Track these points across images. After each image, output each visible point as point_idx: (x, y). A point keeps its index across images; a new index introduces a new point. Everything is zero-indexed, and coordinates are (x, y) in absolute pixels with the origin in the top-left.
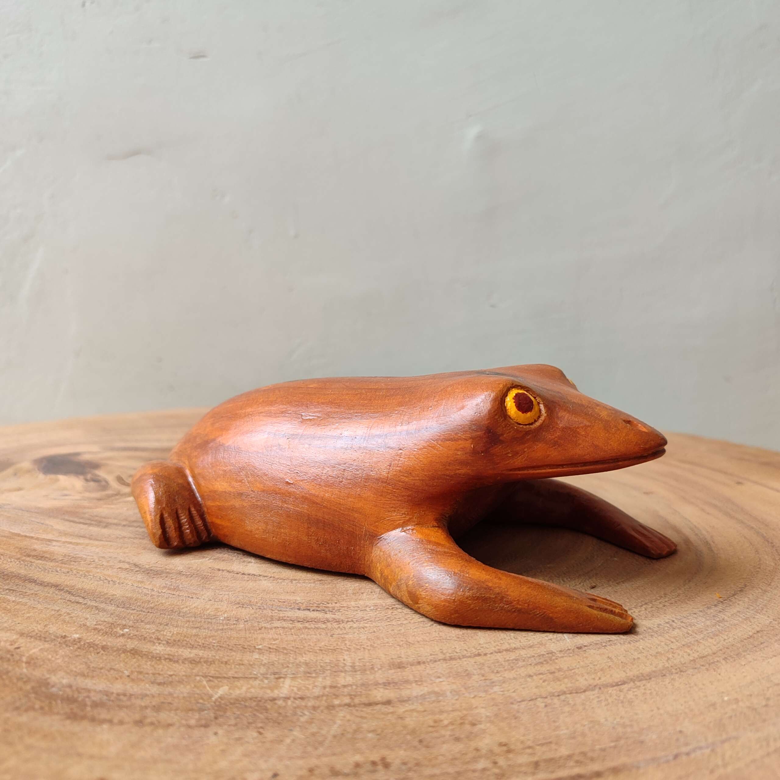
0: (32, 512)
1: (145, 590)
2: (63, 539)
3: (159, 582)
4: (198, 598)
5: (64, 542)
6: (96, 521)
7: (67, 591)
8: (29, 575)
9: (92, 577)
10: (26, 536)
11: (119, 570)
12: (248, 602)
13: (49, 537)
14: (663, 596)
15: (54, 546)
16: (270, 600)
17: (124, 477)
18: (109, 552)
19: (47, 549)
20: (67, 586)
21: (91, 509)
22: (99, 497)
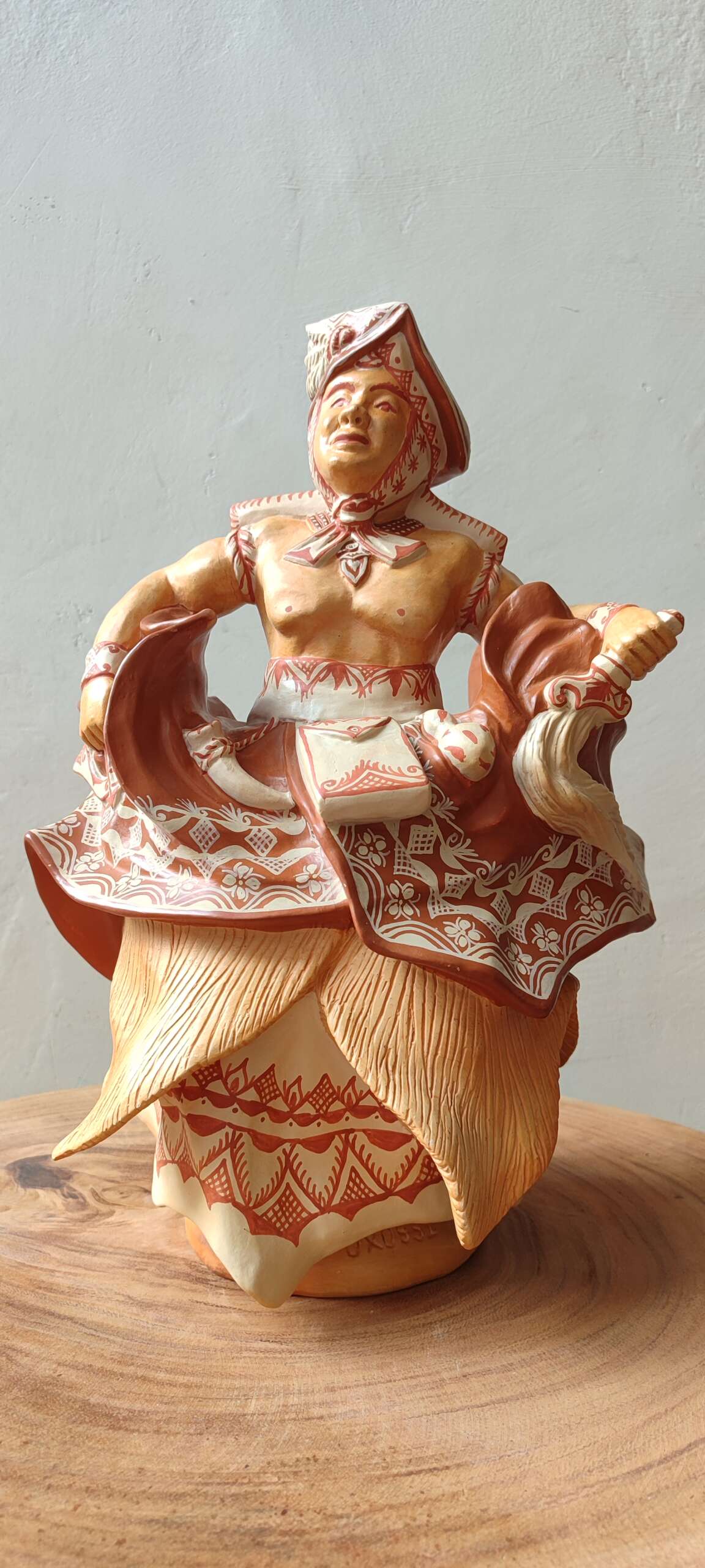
0: (27, 1238)
1: (142, 1324)
2: (63, 1269)
3: (151, 1315)
5: (65, 1273)
6: (85, 1247)
7: (81, 1324)
8: (47, 1308)
9: (97, 1310)
10: (31, 1266)
11: (117, 1302)
13: (51, 1266)
15: (58, 1277)
17: (98, 1191)
18: (105, 1284)
19: (53, 1280)
20: (80, 1319)
21: (76, 1232)
22: (81, 1217)
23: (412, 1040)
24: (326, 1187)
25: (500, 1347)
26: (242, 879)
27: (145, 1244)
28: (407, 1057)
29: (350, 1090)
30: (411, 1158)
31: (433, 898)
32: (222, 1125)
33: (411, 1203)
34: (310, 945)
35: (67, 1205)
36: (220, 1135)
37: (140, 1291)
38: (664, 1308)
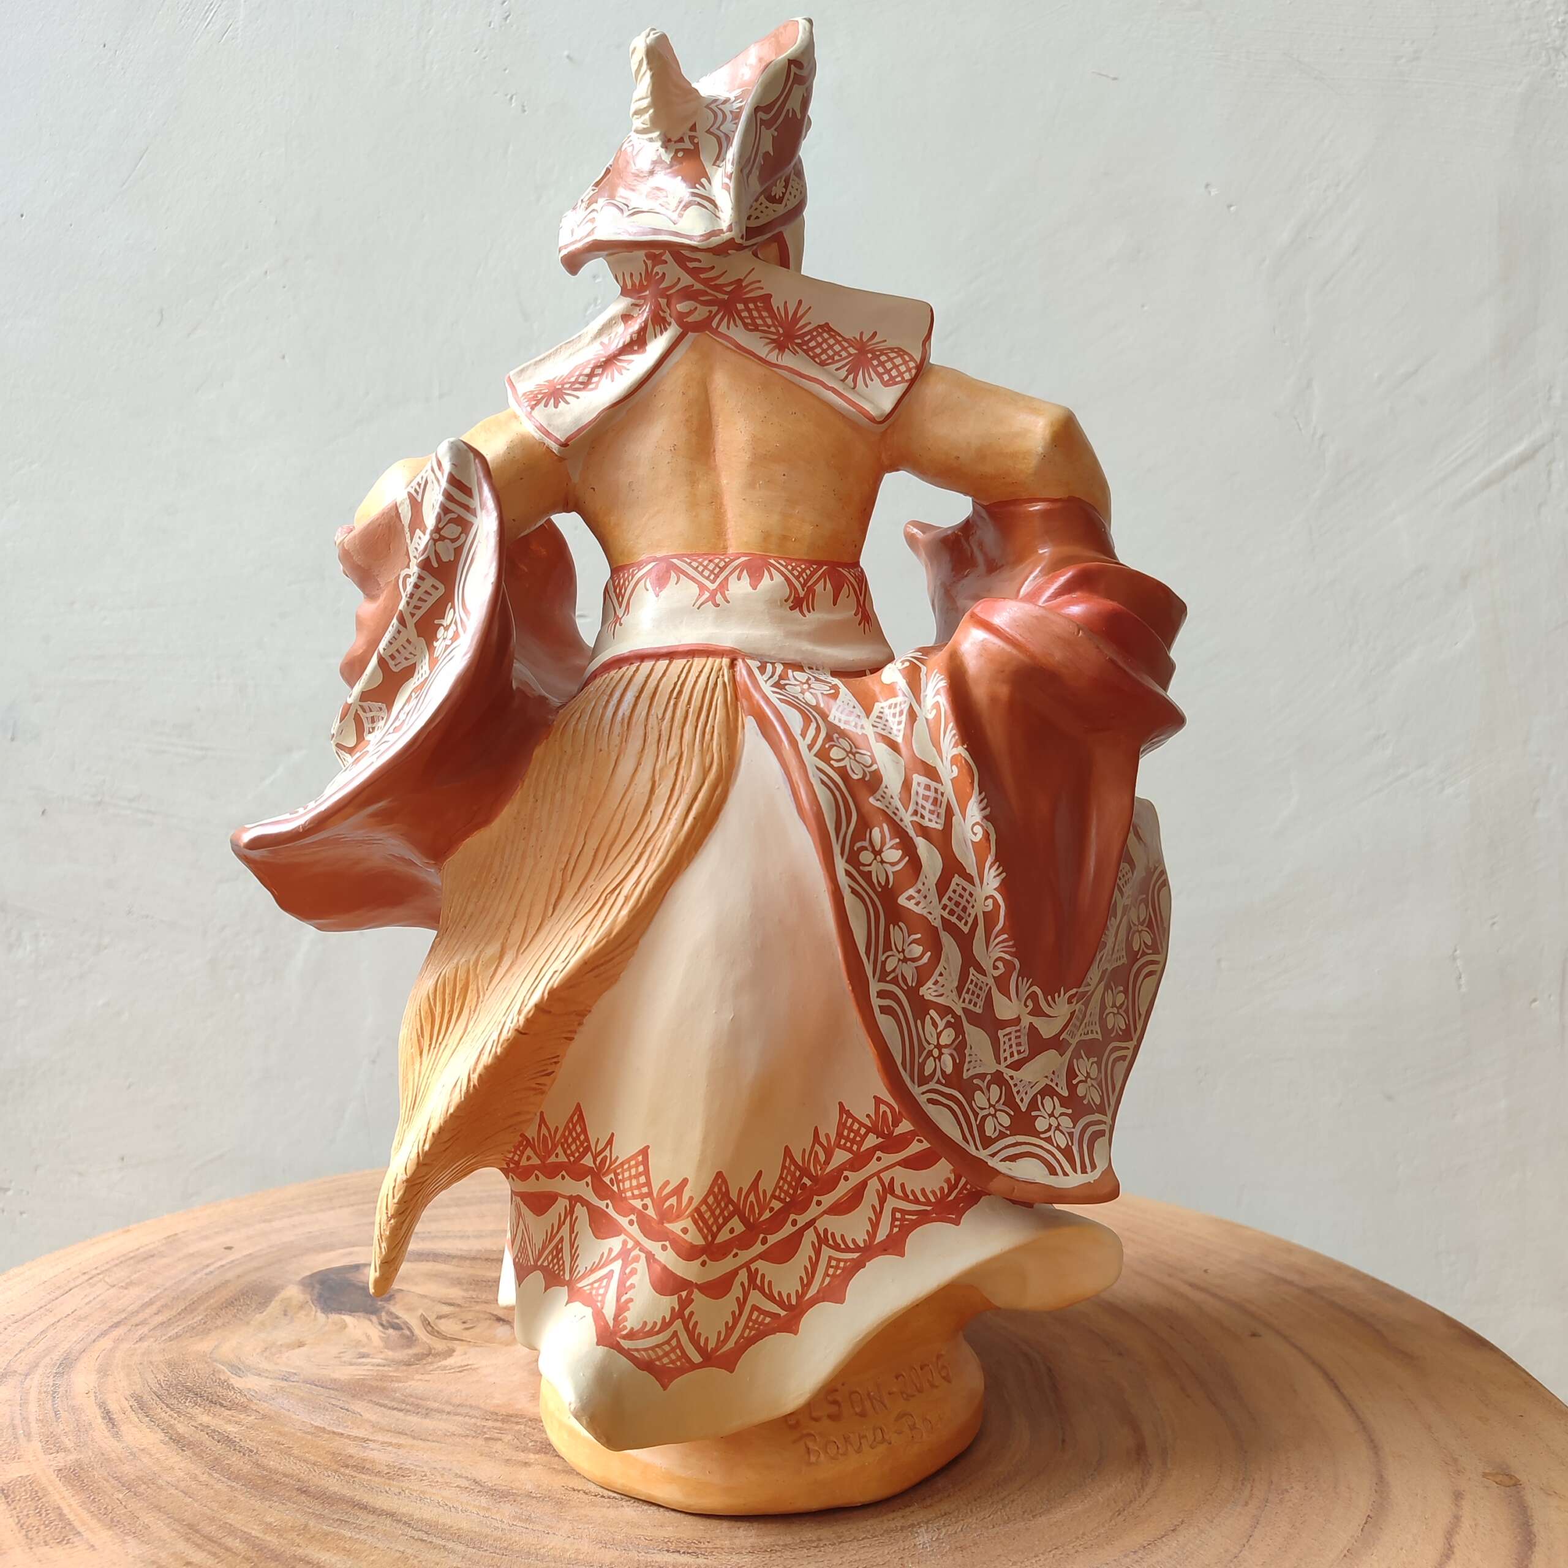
0: (329, 1389)
1: (494, 1523)
2: (380, 1437)
3: (507, 1509)
4: (554, 1534)
5: (382, 1443)
6: (412, 1404)
7: (405, 1523)
8: (357, 1498)
9: (429, 1501)
10: (334, 1433)
11: (458, 1489)
12: (611, 1540)
13: (362, 1433)
14: (1080, 1536)
15: (372, 1450)
16: (636, 1538)
17: (431, 1319)
18: (441, 1460)
19: (365, 1455)
20: (404, 1515)
21: (400, 1382)
22: (406, 1358)
27: (498, 1401)
35: (386, 1341)
37: (490, 1472)
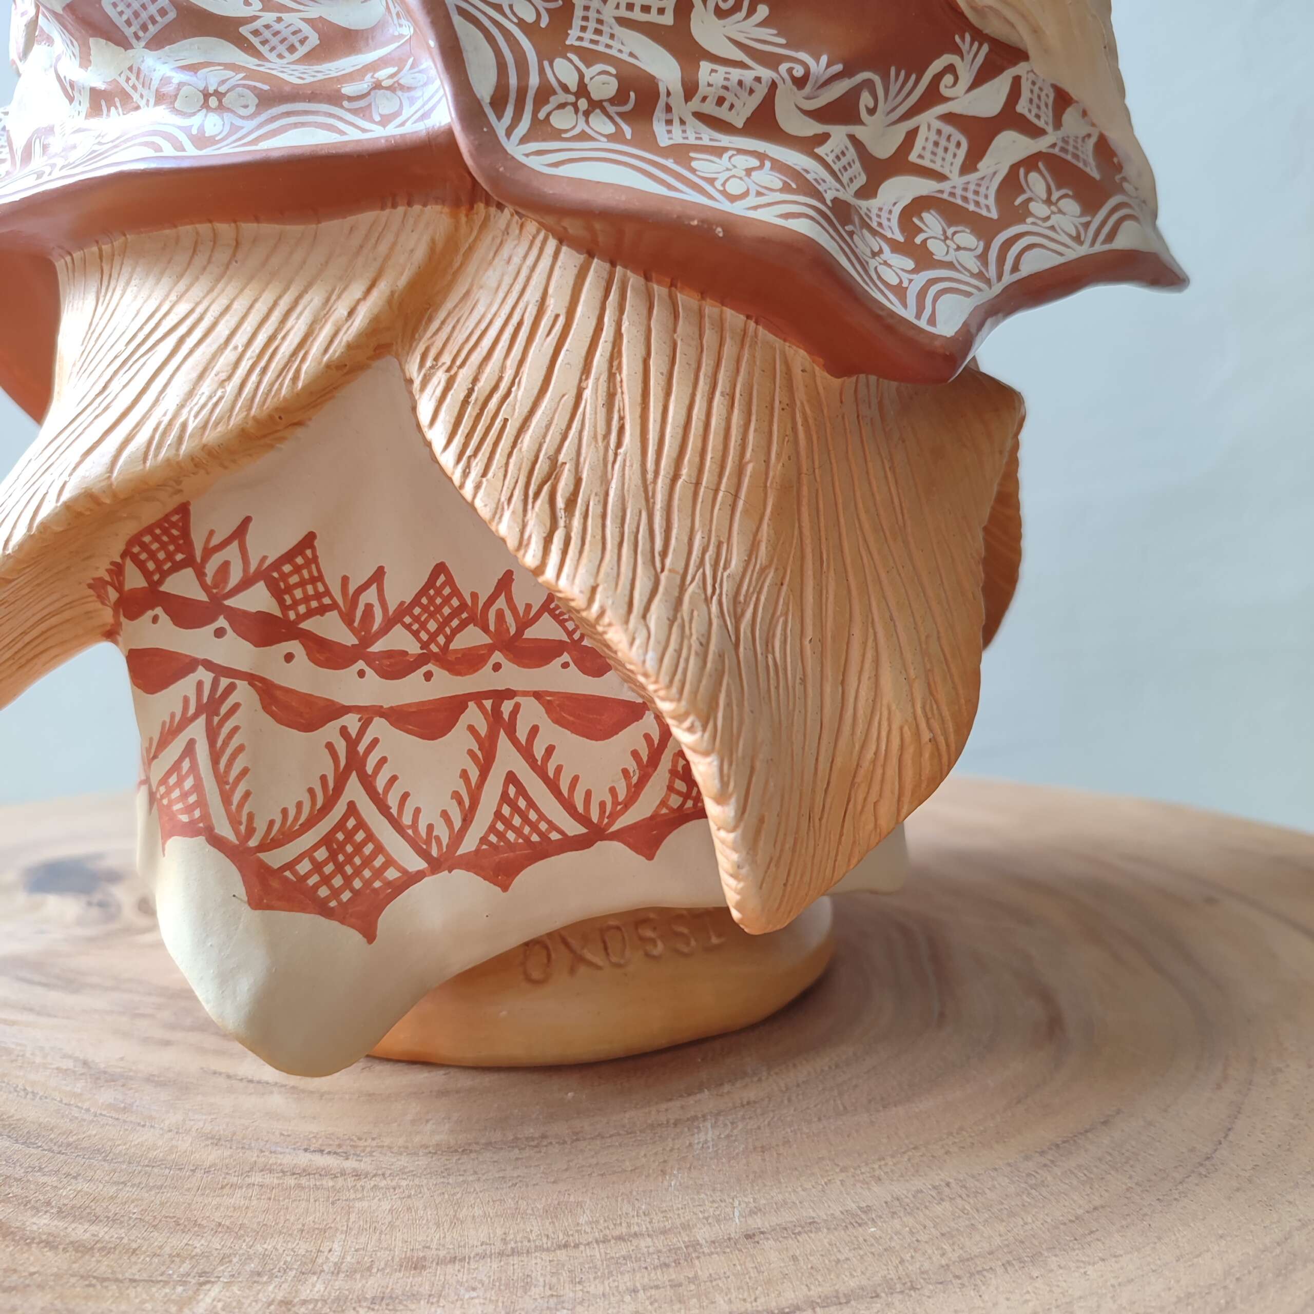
4: (152, 1127)
6: (66, 980)
11: (55, 1071)
12: (229, 1135)
14: (954, 1132)
16: (268, 1132)
18: (56, 1039)
23: (619, 445)
24: (445, 814)
25: (844, 1170)
26: (216, 93)
28: (605, 482)
29: (501, 602)
30: (644, 756)
31: (669, 109)
32: (187, 665)
33: (650, 857)
34: (383, 248)
35: (81, 918)
36: (185, 687)
37: (112, 1052)
38: (1219, 1087)
